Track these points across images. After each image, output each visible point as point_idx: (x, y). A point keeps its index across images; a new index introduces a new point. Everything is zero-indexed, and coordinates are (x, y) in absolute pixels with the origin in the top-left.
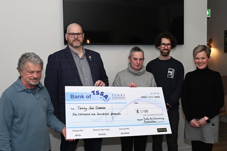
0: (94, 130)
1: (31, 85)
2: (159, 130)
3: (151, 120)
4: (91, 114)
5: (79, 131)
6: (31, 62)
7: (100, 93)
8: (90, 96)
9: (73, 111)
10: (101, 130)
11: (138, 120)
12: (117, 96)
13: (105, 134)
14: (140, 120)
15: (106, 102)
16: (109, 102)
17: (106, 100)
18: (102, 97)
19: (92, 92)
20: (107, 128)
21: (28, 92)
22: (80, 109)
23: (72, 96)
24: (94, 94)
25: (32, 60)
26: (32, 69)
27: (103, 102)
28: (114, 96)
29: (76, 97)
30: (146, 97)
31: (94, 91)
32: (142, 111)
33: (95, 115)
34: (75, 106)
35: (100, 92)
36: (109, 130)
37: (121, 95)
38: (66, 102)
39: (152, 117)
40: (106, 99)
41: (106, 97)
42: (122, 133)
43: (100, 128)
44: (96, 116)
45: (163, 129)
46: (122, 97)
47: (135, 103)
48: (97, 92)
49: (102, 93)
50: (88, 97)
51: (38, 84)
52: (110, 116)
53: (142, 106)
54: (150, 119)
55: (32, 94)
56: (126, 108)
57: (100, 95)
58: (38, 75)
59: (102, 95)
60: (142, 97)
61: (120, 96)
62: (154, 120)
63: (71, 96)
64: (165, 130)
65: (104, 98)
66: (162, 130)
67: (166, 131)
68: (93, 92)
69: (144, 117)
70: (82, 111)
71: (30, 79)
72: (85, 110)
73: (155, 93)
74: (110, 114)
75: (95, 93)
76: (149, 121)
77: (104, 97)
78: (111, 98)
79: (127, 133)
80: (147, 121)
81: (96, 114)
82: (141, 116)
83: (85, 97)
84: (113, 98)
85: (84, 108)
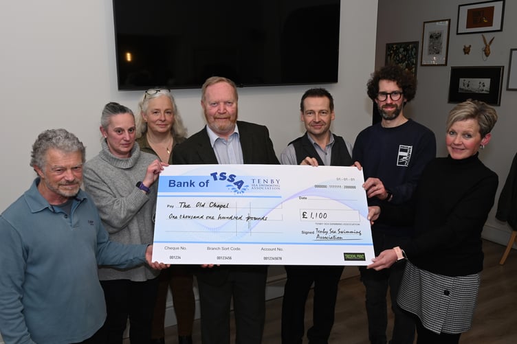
0: (208, 248)
2: (348, 256)
3: (332, 235)
4: (205, 217)
5: (178, 248)
7: (228, 178)
8: (207, 182)
9: (170, 211)
10: (223, 249)
11: (303, 232)
12: (262, 183)
13: (230, 258)
14: (307, 233)
15: (239, 194)
16: (243, 194)
17: (239, 191)
18: (232, 184)
19: (212, 175)
20: (236, 246)
21: (54, 212)
23: (172, 183)
24: (215, 179)
26: (62, 164)
27: (233, 194)
28: (256, 182)
29: (180, 184)
30: (325, 187)
31: (216, 173)
32: (314, 215)
33: (213, 218)
34: (175, 202)
35: (227, 175)
36: (238, 249)
37: (272, 181)
39: (335, 228)
40: (239, 187)
41: (240, 184)
42: (265, 258)
43: (221, 246)
44: (216, 220)
45: (356, 254)
46: (272, 184)
47: (300, 198)
48: (221, 175)
49: (232, 176)
50: (202, 184)
52: (244, 222)
53: (315, 204)
54: (329, 232)
56: (280, 206)
57: (228, 180)
58: (76, 173)
59: (233, 180)
60: (316, 186)
61: (269, 183)
62: (337, 235)
63: (170, 183)
64: (361, 257)
65: (236, 187)
66: (354, 256)
67: (364, 260)
68: (214, 175)
69: (318, 226)
70: (186, 212)
71: (60, 185)
73: (345, 179)
74: (244, 218)
75: (218, 176)
76: (326, 237)
77: (235, 184)
78: (250, 187)
79: (277, 259)
80: (324, 235)
81: (216, 217)
82: (310, 225)
83: (196, 184)
84: (254, 187)
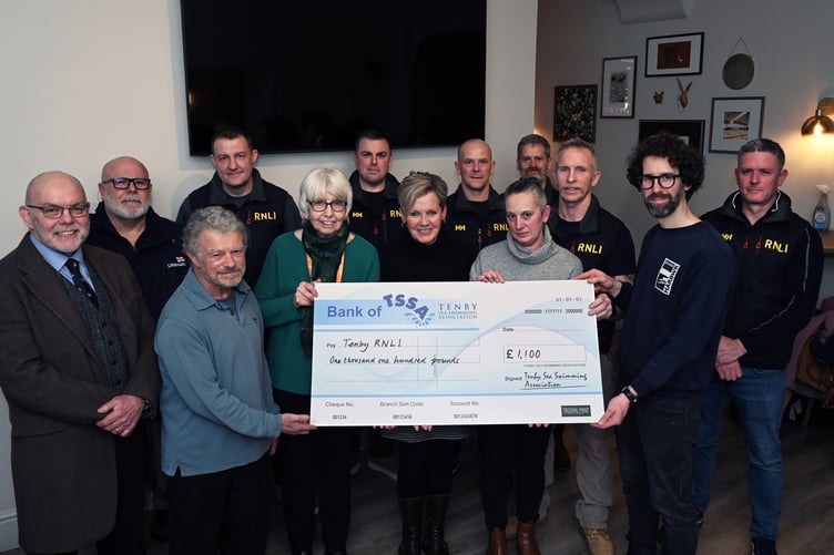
0: (382, 404)
1: (223, 289)
2: (566, 410)
3: (546, 381)
4: (376, 361)
5: (343, 405)
6: (213, 227)
7: (407, 302)
8: (379, 310)
9: (332, 352)
10: (401, 404)
11: (507, 379)
12: (453, 310)
13: (410, 417)
14: (512, 380)
15: (422, 327)
16: (428, 327)
17: (422, 321)
18: (412, 311)
19: (385, 298)
20: (417, 400)
21: (222, 309)
22: (350, 346)
23: (332, 311)
24: (390, 304)
25: (216, 223)
26: (220, 248)
27: (413, 326)
28: (445, 308)
29: (343, 313)
30: (539, 312)
31: (391, 296)
32: (522, 354)
33: (387, 362)
34: (338, 339)
35: (406, 299)
36: (421, 404)
37: (466, 306)
38: (315, 327)
39: (550, 371)
40: (422, 317)
41: (423, 311)
42: (456, 416)
43: (398, 400)
44: (391, 365)
45: (578, 407)
46: (468, 310)
47: (505, 329)
48: (398, 298)
49: (412, 300)
50: (372, 313)
51: (239, 285)
52: (428, 365)
53: (523, 338)
54: (543, 377)
55: (228, 313)
56: (477, 343)
57: (407, 306)
58: (236, 259)
59: (414, 306)
60: (527, 312)
61: (463, 309)
62: (554, 381)
63: (329, 311)
64: (586, 411)
65: (418, 316)
66: (576, 410)
67: (589, 415)
68: (388, 298)
69: (526, 370)
70: (355, 353)
71: (218, 273)
72: (363, 348)
73: (568, 300)
74: (428, 361)
75: (393, 300)
76: (538, 384)
77: (417, 311)
78: (437, 315)
79: (471, 416)
80: (532, 381)
81: (392, 360)
82: (517, 367)
83: (365, 312)
84: (442, 315)
85: (362, 344)
